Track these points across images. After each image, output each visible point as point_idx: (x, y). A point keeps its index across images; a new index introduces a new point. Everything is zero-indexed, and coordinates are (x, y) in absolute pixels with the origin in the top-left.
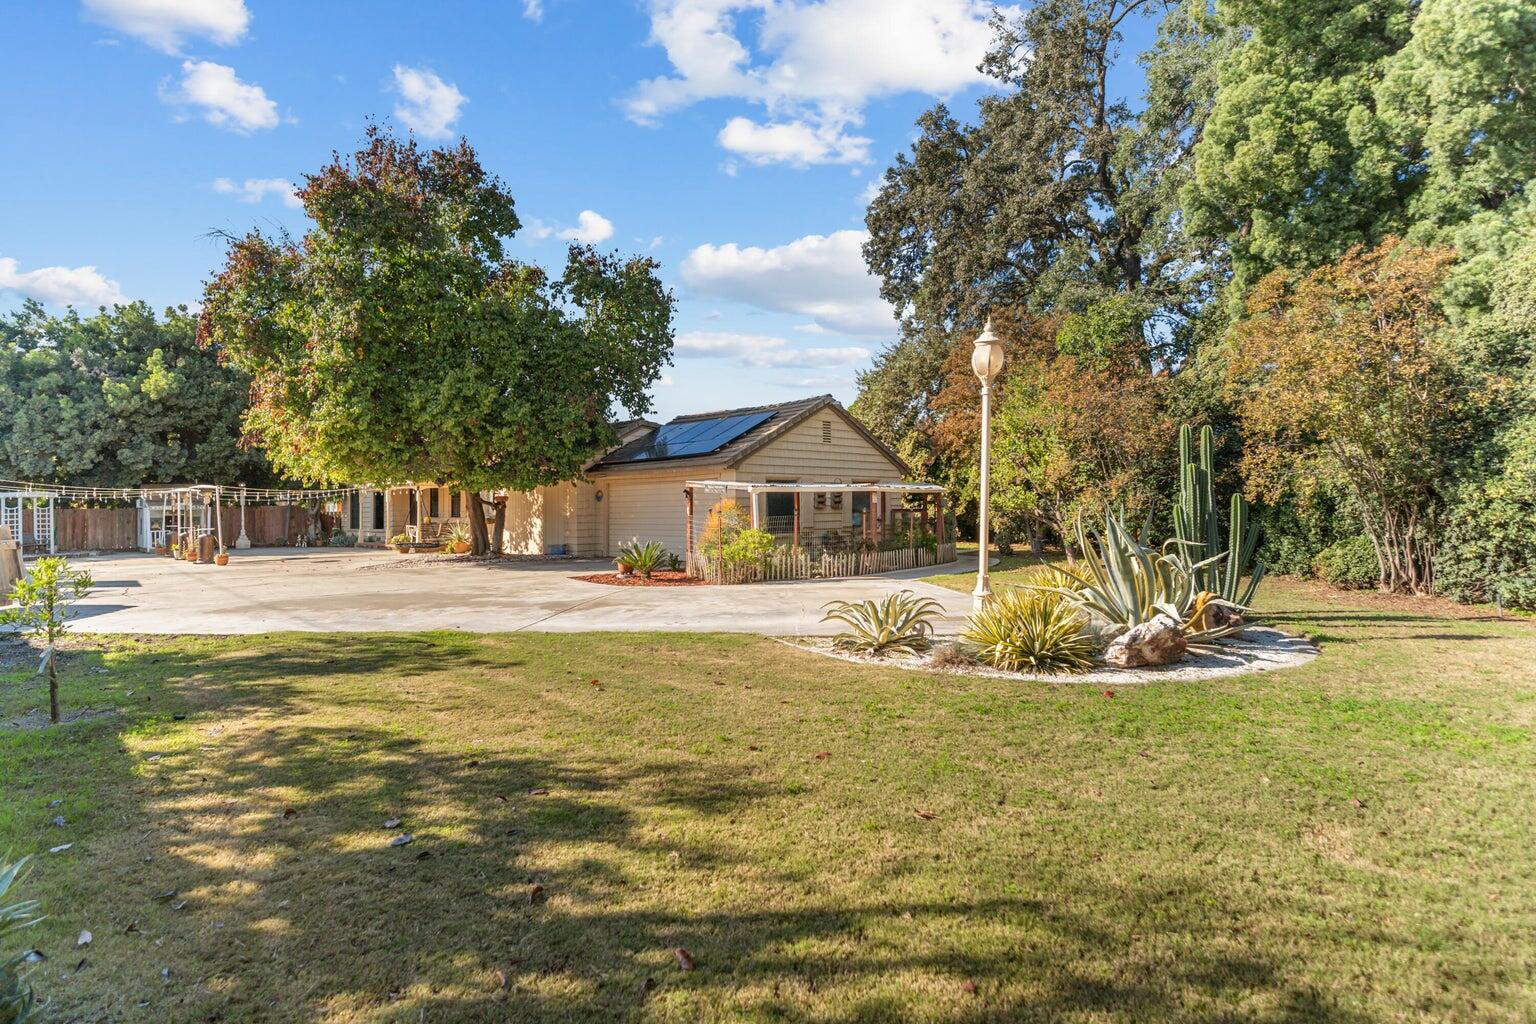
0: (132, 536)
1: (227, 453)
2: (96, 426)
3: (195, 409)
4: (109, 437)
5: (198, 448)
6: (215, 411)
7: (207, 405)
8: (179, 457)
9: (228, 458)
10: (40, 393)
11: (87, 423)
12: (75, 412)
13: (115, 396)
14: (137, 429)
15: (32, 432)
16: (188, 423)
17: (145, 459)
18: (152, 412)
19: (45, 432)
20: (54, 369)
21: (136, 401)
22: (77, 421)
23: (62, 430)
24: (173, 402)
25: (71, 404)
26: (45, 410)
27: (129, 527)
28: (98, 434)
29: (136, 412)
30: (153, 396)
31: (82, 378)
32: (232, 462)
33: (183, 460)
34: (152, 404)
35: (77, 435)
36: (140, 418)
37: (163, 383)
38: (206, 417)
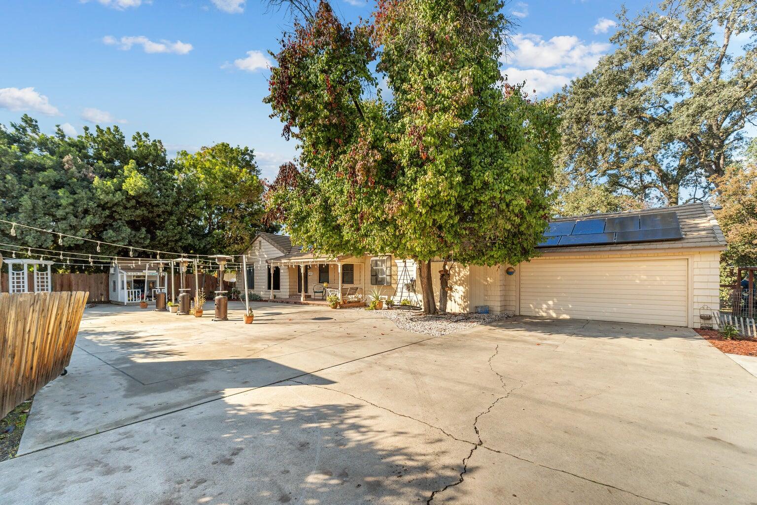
0: (104, 293)
1: (177, 237)
2: (86, 212)
3: (157, 206)
4: (97, 221)
5: (159, 233)
6: (169, 208)
7: (164, 203)
8: (145, 239)
9: (177, 241)
10: (41, 184)
11: (80, 210)
12: (71, 201)
13: (103, 191)
14: (117, 217)
15: (35, 213)
16: (150, 215)
17: (123, 238)
18: (129, 205)
19: (45, 214)
20: (51, 167)
21: (118, 196)
22: (72, 207)
23: (60, 213)
24: (144, 199)
25: (67, 194)
26: (44, 198)
27: (103, 286)
28: (89, 218)
29: (117, 204)
30: (132, 193)
31: (72, 176)
32: (180, 244)
33: (148, 241)
34: (129, 198)
35: (72, 217)
36: (120, 209)
37: (140, 183)
38: (163, 212)
